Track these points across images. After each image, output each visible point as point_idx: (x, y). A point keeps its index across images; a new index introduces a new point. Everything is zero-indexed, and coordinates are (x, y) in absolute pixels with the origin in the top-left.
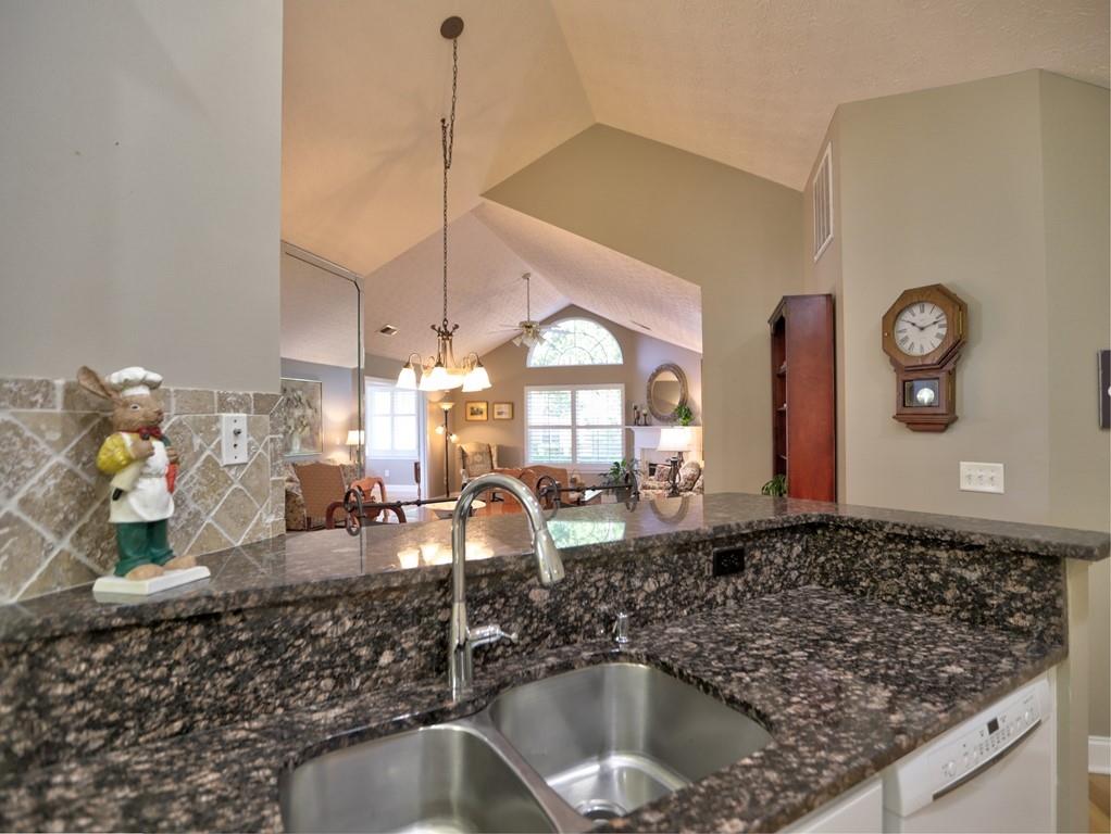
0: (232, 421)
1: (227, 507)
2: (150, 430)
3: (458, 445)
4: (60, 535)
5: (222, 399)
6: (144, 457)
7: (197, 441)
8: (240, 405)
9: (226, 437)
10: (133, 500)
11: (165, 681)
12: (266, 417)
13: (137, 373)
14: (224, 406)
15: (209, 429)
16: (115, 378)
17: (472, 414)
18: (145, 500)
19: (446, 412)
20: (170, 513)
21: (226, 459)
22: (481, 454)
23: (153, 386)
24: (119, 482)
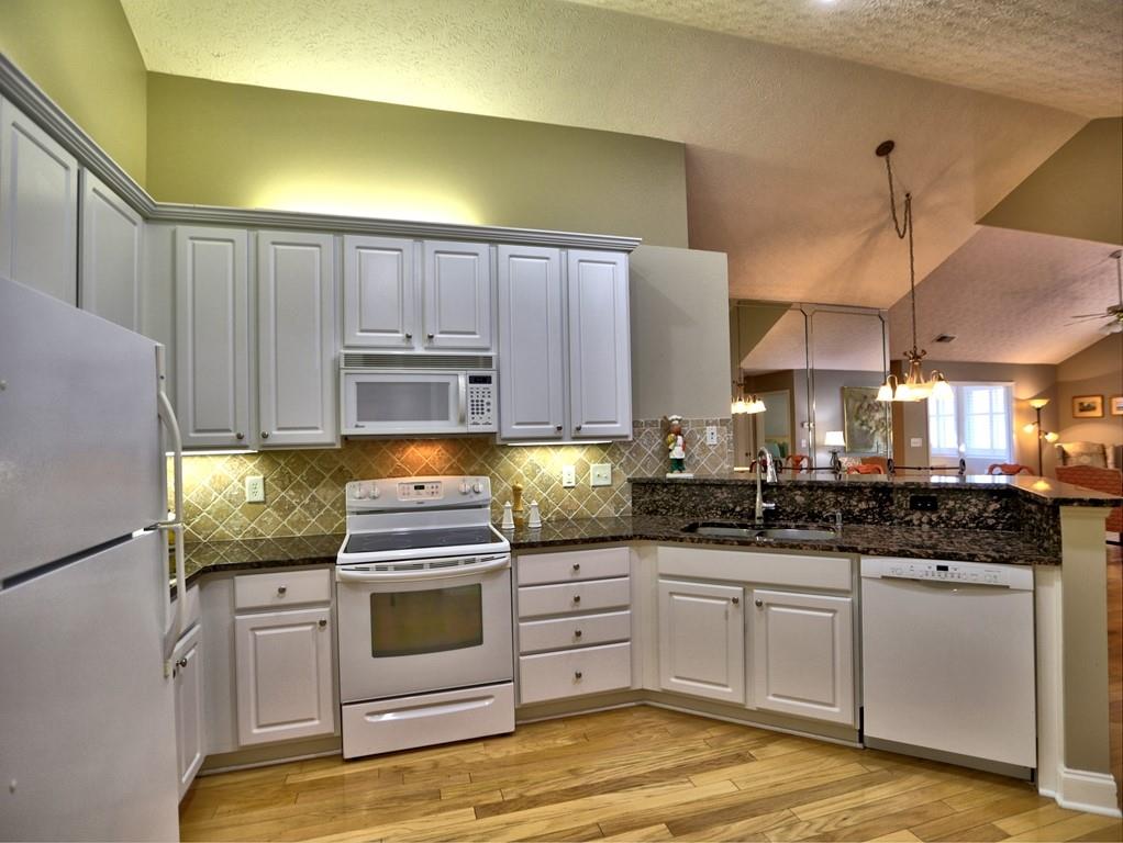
0: (710, 429)
1: (709, 459)
2: (678, 433)
3: (1056, 445)
4: (661, 460)
5: (707, 422)
6: (676, 440)
7: (698, 436)
8: (714, 423)
9: (708, 435)
10: (674, 452)
11: (677, 500)
12: (725, 428)
13: (674, 417)
14: (708, 424)
15: (702, 432)
16: (670, 419)
17: (1082, 410)
18: (677, 453)
19: (1038, 409)
20: (683, 457)
21: (708, 443)
22: (1090, 455)
23: (680, 420)
24: (670, 447)
